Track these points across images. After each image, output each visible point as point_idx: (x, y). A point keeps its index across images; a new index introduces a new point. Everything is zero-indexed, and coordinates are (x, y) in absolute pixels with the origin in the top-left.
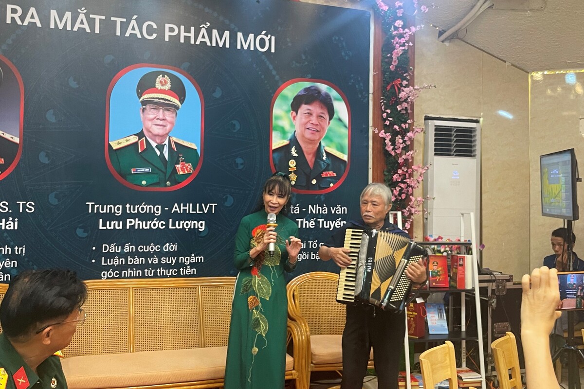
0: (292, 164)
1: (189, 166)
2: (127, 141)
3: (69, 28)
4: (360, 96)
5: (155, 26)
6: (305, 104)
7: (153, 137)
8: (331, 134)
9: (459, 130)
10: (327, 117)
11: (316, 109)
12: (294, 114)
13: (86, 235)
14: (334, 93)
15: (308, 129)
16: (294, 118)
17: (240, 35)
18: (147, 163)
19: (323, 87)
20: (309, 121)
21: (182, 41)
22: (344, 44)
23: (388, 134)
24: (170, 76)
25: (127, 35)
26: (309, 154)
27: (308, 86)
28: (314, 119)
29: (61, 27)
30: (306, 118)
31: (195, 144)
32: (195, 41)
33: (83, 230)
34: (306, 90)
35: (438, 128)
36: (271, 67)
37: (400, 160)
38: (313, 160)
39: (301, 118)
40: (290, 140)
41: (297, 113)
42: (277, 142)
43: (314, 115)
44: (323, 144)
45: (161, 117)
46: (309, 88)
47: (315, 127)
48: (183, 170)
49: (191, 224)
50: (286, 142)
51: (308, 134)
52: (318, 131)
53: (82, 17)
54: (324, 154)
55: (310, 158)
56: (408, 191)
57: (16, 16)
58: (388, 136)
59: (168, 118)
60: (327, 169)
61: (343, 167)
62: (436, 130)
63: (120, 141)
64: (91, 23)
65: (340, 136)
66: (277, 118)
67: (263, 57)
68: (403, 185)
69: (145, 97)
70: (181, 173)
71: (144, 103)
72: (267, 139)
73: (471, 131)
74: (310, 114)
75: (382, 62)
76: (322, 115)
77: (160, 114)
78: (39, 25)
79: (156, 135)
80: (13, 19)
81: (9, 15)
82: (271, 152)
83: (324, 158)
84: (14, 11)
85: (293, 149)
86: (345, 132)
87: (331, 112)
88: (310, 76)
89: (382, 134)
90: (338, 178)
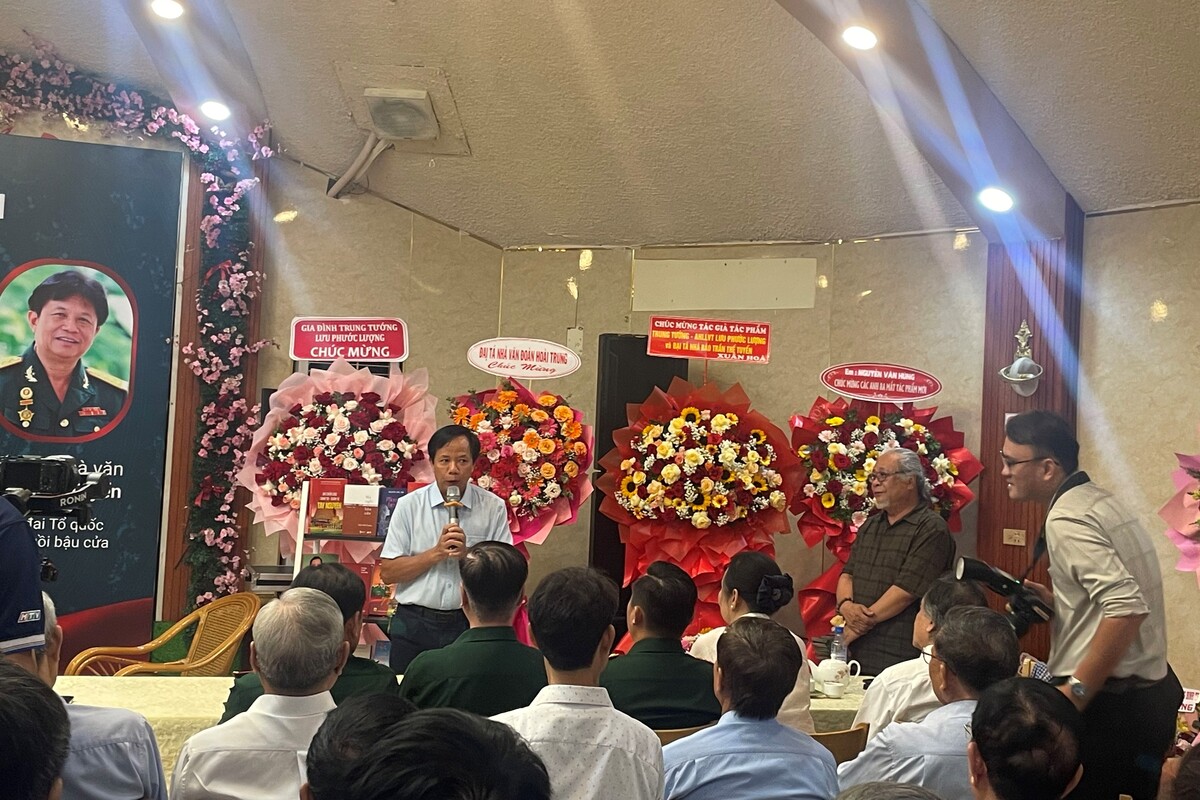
0: (26, 394)
4: (157, 287)
6: (55, 299)
10: (94, 321)
11: (74, 308)
12: (34, 315)
14: (108, 282)
15: (58, 339)
16: (34, 322)
20: (60, 327)
23: (201, 349)
26: (59, 379)
27: (62, 272)
28: (70, 324)
30: (55, 321)
34: (58, 277)
37: (223, 392)
38: (66, 388)
39: (46, 322)
40: (24, 356)
41: (39, 315)
42: (1, 358)
43: (71, 317)
44: (84, 363)
46: (64, 274)
47: (70, 336)
50: (17, 359)
52: (75, 342)
54: (86, 379)
55: (58, 386)
58: (201, 353)
60: (90, 404)
61: (118, 400)
65: (117, 352)
66: (3, 322)
76: (85, 317)
83: (86, 386)
85: (29, 371)
86: (126, 344)
87: (102, 312)
88: (65, 255)
89: (187, 349)
90: (110, 417)
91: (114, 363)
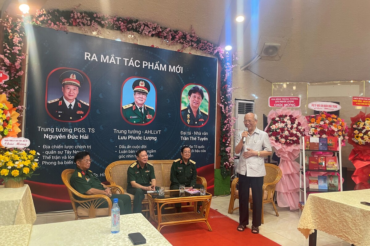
0: (188, 116)
1: (151, 116)
2: (129, 106)
3: (108, 62)
4: (213, 90)
5: (139, 62)
6: (193, 93)
7: (138, 105)
8: (203, 105)
9: (247, 104)
10: (201, 98)
11: (197, 95)
12: (189, 97)
13: (113, 141)
14: (204, 89)
15: (194, 103)
17: (170, 66)
18: (136, 115)
19: (200, 87)
20: (194, 100)
21: (149, 68)
22: (207, 70)
23: (223, 105)
24: (145, 81)
25: (129, 65)
26: (195, 112)
27: (194, 86)
28: (196, 99)
29: (105, 61)
30: (194, 98)
31: (153, 108)
32: (154, 68)
33: (112, 140)
34: (194, 88)
35: (240, 103)
36: (181, 79)
37: (227, 115)
38: (196, 114)
39: (192, 98)
40: (188, 107)
42: (183, 107)
43: (196, 97)
44: (199, 108)
45: (141, 97)
47: (197, 102)
48: (149, 117)
49: (152, 138)
50: (186, 107)
51: (194, 105)
53: (113, 58)
54: (200, 112)
55: (195, 114)
56: (230, 127)
57: (88, 57)
58: (223, 106)
59: (144, 97)
60: (201, 118)
61: (206, 117)
62: (239, 104)
63: (126, 106)
64: (116, 60)
65: (206, 106)
66: (183, 98)
67: (178, 75)
68: (228, 125)
69: (136, 89)
70: (148, 118)
71: (135, 91)
72: (180, 106)
73: (251, 104)
74: (195, 97)
75: (221, 78)
76: (199, 97)
77: (141, 96)
78: (97, 61)
79: (139, 104)
80: (87, 58)
81: (86, 56)
82: (181, 111)
83: (200, 114)
84: (88, 55)
85: (189, 110)
86: (207, 104)
87: (203, 97)
88: (195, 82)
89: (221, 105)
90: (204, 121)
91: (205, 108)
